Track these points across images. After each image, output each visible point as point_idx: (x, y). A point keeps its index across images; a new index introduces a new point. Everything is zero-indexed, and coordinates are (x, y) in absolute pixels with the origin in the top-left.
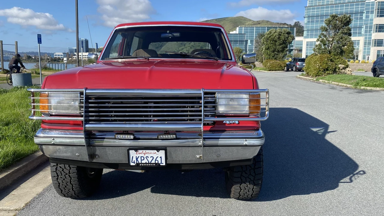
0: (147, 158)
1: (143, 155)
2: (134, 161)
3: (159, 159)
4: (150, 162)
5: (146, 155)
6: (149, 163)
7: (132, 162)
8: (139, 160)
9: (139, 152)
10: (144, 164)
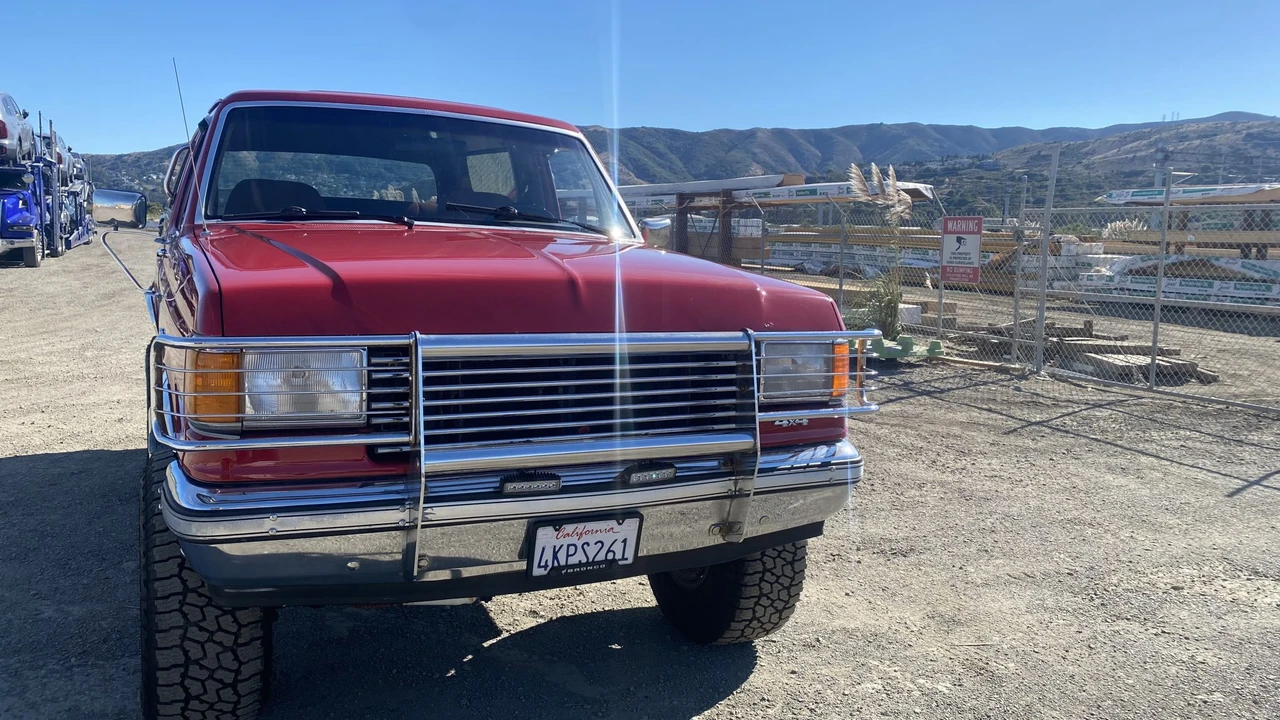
0: (585, 546)
1: (573, 540)
2: (547, 561)
3: (618, 548)
4: (591, 560)
5: (585, 539)
6: (588, 564)
7: (539, 566)
8: (562, 556)
9: (565, 533)
10: (573, 566)
